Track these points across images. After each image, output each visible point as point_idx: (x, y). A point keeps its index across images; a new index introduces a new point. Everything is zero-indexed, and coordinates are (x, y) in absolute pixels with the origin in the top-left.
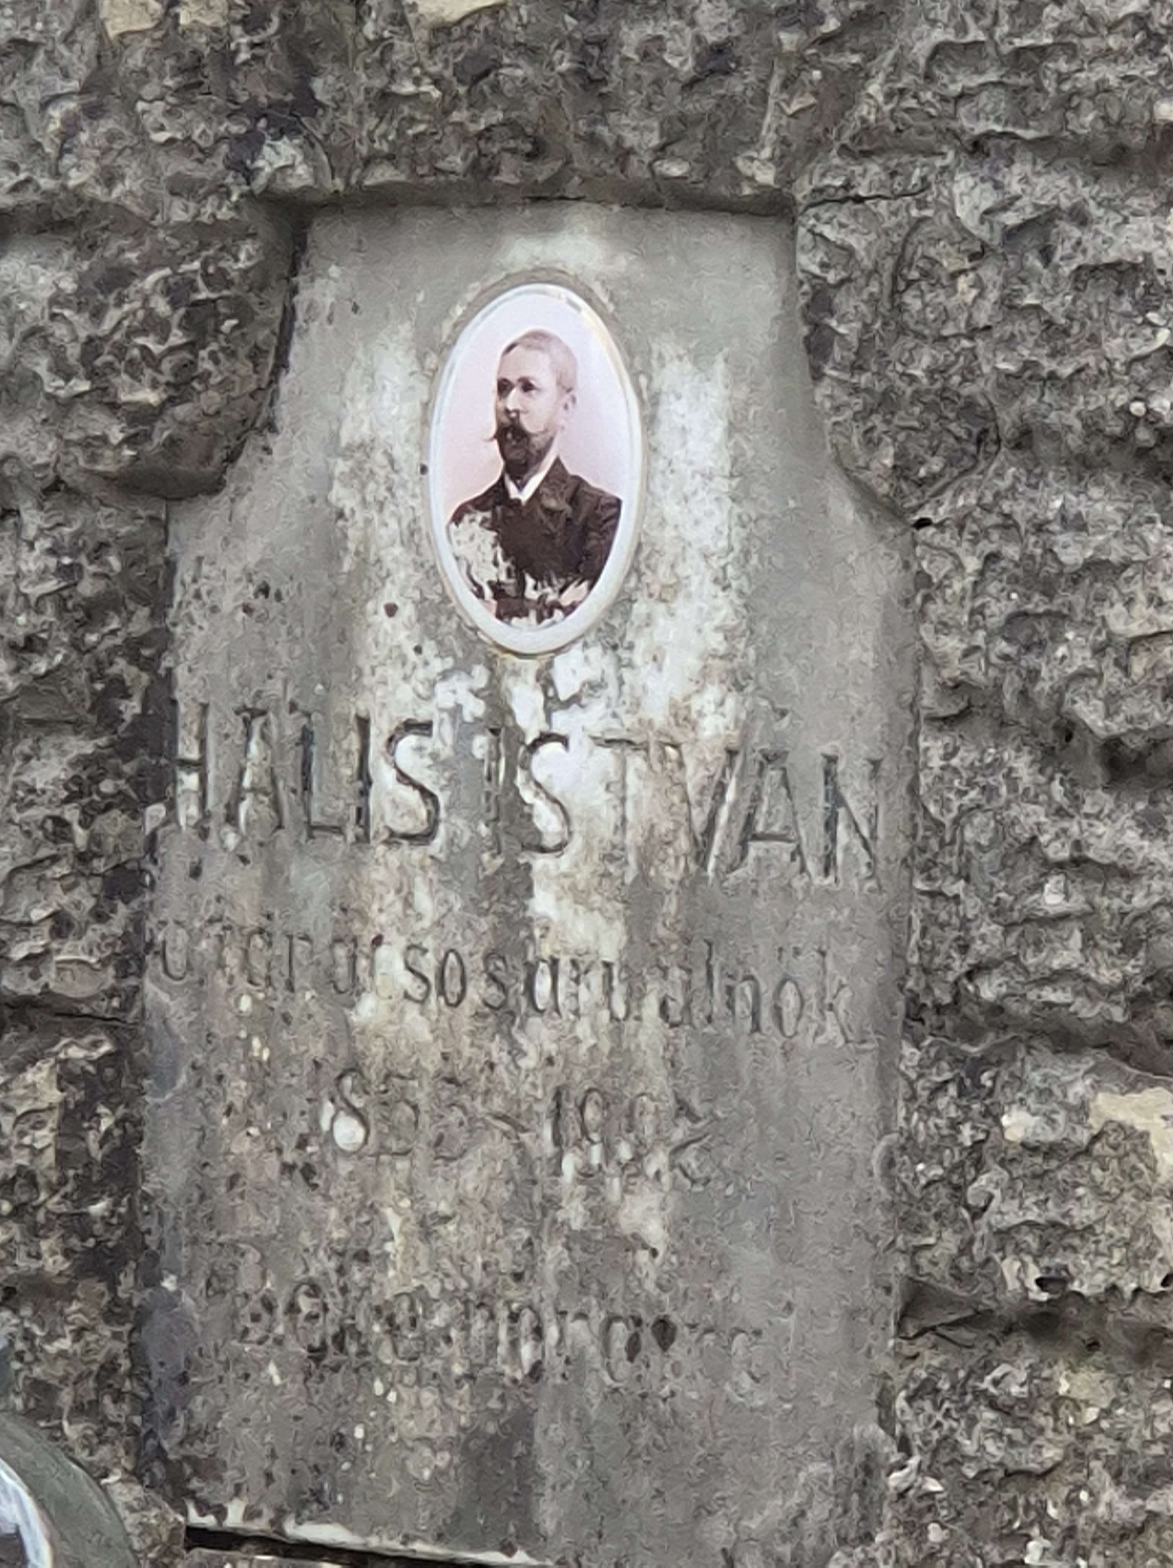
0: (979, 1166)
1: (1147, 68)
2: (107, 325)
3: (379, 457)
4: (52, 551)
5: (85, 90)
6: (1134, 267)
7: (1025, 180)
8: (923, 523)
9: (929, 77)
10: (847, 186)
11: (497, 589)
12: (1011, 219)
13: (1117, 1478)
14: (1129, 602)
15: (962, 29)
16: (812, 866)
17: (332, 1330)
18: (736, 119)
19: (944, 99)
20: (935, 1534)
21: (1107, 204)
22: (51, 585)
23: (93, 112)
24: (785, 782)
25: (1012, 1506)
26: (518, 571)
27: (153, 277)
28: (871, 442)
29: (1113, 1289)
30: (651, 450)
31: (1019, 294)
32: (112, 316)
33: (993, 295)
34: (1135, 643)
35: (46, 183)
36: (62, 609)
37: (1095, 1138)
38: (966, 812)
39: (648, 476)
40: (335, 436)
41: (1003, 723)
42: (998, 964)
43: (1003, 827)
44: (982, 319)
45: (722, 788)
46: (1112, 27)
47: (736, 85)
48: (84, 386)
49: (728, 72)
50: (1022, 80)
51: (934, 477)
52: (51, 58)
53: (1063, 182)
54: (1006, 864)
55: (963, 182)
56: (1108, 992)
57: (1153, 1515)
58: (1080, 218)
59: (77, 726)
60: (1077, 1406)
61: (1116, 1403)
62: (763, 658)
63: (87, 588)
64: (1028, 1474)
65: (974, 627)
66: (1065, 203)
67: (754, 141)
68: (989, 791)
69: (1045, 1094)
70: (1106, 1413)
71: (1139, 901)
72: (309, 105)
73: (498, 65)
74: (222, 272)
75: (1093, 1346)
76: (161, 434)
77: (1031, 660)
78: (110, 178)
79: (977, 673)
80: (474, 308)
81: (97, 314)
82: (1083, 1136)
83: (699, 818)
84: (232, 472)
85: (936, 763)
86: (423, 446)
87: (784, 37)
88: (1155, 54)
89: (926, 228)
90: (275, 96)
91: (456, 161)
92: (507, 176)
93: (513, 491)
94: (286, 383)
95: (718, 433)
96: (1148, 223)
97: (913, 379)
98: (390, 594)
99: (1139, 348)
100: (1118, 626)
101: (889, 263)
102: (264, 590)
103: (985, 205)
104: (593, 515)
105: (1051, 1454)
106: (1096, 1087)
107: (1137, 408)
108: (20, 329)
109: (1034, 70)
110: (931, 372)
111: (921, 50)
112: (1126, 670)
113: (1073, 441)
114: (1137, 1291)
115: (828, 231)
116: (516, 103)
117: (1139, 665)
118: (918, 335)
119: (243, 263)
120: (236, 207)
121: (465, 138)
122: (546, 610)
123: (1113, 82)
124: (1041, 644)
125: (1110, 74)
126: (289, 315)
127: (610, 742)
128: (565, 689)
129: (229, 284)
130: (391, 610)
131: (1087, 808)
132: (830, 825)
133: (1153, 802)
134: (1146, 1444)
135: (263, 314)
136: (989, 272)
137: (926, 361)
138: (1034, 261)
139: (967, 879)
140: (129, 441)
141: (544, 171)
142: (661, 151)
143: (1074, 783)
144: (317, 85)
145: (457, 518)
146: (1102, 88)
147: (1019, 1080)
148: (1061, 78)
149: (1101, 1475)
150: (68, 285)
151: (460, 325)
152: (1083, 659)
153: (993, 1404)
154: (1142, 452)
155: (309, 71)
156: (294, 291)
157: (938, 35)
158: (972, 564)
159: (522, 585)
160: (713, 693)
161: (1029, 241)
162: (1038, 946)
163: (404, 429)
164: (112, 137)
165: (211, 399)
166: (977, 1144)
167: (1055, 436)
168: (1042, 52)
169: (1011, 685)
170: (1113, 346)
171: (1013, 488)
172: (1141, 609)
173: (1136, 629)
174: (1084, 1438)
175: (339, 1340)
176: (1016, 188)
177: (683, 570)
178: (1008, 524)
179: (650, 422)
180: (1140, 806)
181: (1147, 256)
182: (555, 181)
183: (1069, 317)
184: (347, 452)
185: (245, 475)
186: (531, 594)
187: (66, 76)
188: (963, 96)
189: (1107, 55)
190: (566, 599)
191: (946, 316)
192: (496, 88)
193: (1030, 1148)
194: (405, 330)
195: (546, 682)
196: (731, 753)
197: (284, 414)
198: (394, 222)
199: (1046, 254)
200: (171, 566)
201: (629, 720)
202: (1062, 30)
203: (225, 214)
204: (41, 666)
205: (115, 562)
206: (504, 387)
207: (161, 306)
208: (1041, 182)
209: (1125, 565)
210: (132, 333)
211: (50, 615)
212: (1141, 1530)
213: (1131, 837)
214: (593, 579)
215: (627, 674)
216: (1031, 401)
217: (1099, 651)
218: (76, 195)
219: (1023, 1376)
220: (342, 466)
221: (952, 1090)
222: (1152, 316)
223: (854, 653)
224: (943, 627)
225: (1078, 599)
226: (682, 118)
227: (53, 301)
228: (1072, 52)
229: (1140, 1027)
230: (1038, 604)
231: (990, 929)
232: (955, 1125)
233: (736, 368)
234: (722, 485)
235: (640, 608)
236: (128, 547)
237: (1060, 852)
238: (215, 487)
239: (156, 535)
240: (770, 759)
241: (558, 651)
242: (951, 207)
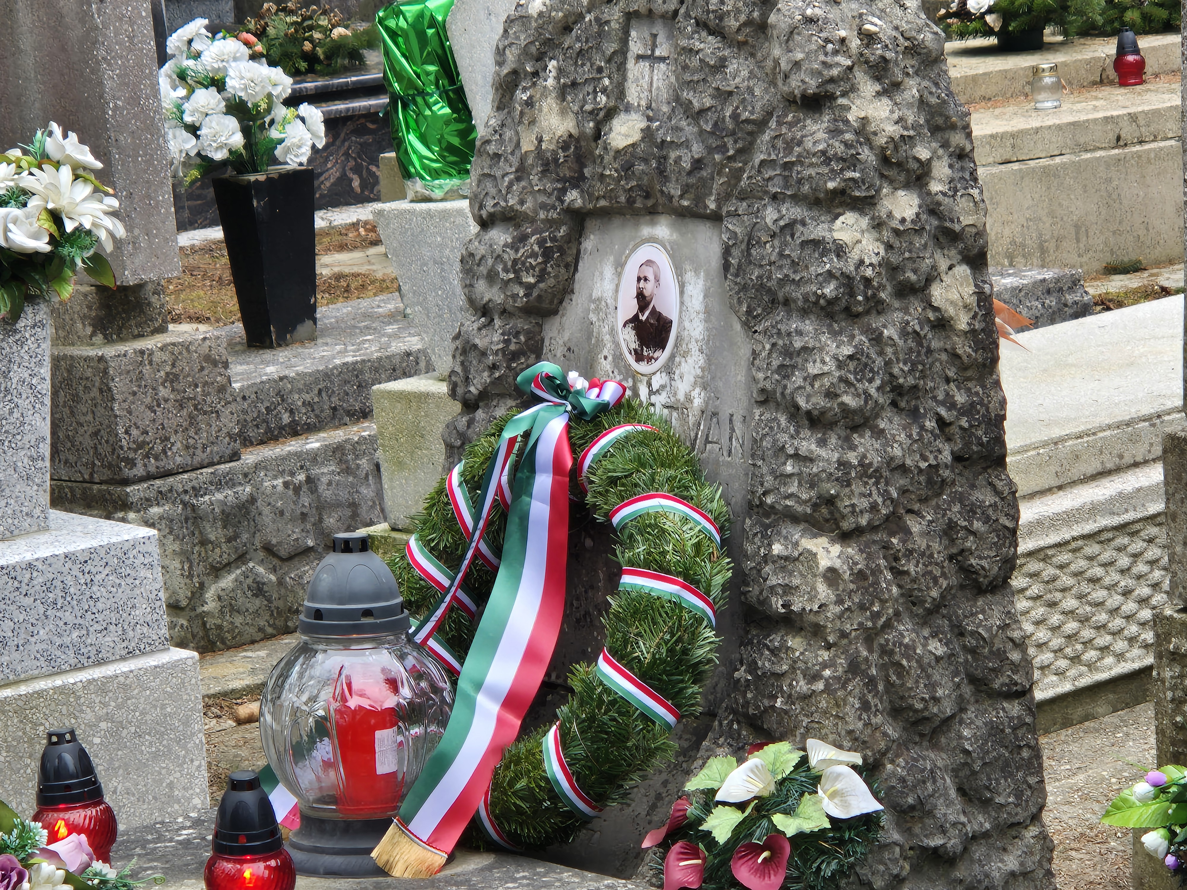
0: (766, 562)
1: (825, 170)
2: (520, 254)
3: (603, 303)
4: (503, 334)
5: (517, 171)
6: (819, 241)
7: (787, 209)
8: (756, 331)
9: (759, 171)
10: (736, 210)
11: (635, 350)
12: (782, 223)
13: (804, 677)
14: (815, 362)
15: (769, 154)
16: (725, 454)
17: (582, 613)
18: (704, 186)
19: (764, 180)
20: (749, 695)
21: (812, 218)
22: (501, 346)
23: (518, 179)
24: (718, 423)
25: (773, 685)
26: (641, 345)
27: (534, 238)
28: (740, 302)
29: (804, 609)
30: (682, 303)
31: (784, 250)
32: (522, 251)
33: (777, 250)
34: (816, 377)
35: (503, 204)
36: (504, 354)
37: (800, 555)
38: (764, 436)
39: (681, 312)
40: (591, 295)
41: (778, 404)
42: (772, 491)
43: (775, 441)
44: (773, 259)
45: (699, 424)
46: (814, 155)
47: (704, 173)
48: (512, 276)
49: (701, 169)
50: (787, 173)
51: (759, 315)
52: (506, 160)
53: (799, 210)
54: (776, 455)
55: (769, 209)
56: (806, 502)
57: (814, 691)
58: (804, 223)
59: (510, 396)
60: (794, 650)
61: (806, 650)
62: (713, 378)
63: (512, 347)
64: (778, 674)
65: (768, 369)
66: (799, 218)
67: (711, 194)
68: (771, 428)
69: (786, 538)
70: (802, 654)
71: (815, 470)
72: (582, 178)
73: (633, 165)
74: (555, 236)
75: (801, 629)
76: (535, 294)
77: (785, 382)
78: (522, 202)
79: (768, 386)
80: (633, 251)
81: (517, 251)
82: (796, 554)
83: (693, 434)
84: (561, 308)
85: (757, 417)
86: (616, 300)
87: (716, 156)
88: (828, 164)
89: (757, 226)
90: (572, 174)
91: (623, 199)
92: (638, 205)
93: (641, 317)
94: (578, 276)
95: (701, 297)
96: (826, 226)
97: (752, 280)
98: (605, 352)
99: (820, 270)
100: (810, 370)
101: (746, 238)
102: (569, 349)
103: (775, 218)
104: (663, 326)
105: (785, 667)
106: (801, 537)
107: (819, 292)
108: (495, 255)
109: (791, 170)
110: (757, 278)
111: (757, 161)
112: (813, 386)
113: (800, 303)
114: (811, 610)
115: (730, 226)
116: (640, 179)
117: (817, 385)
118: (755, 264)
119: (562, 233)
120: (559, 214)
121: (625, 191)
122: (650, 359)
123: (814, 174)
124: (788, 376)
125: (812, 172)
126: (579, 252)
127: (667, 407)
128: (655, 386)
129: (556, 241)
130: (606, 358)
131: (801, 436)
132: (731, 439)
133: (824, 434)
134: (814, 665)
135: (569, 252)
136: (776, 242)
137: (756, 274)
138: (788, 238)
139: (764, 460)
140: (526, 295)
141: (650, 203)
142: (681, 197)
143: (799, 427)
144: (586, 171)
145: (624, 326)
146: (810, 177)
147: (779, 533)
148: (798, 173)
149: (800, 676)
150: (509, 240)
151: (628, 257)
152: (800, 382)
153: (768, 649)
154: (822, 308)
155: (582, 166)
156: (580, 243)
157: (762, 157)
158: (768, 347)
159: (642, 350)
160: (698, 390)
161: (788, 231)
162: (785, 484)
163: (610, 294)
164: (524, 188)
165: (551, 282)
166: (765, 555)
167: (795, 301)
168: (793, 163)
169: (779, 390)
170: (812, 269)
171: (781, 320)
172: (818, 364)
173: (816, 372)
174: (795, 662)
175: (585, 616)
176: (784, 212)
177: (690, 346)
178: (779, 333)
179: (682, 293)
180: (819, 435)
181: (824, 238)
182: (654, 206)
183: (799, 259)
184: (594, 301)
185: (565, 309)
186: (645, 353)
187: (511, 166)
188: (770, 179)
189: (812, 165)
190: (656, 356)
191: (763, 258)
192: (633, 172)
193: (780, 557)
194: (612, 258)
195: (649, 385)
196: (703, 412)
197: (577, 287)
198: (610, 219)
199: (792, 236)
200: (543, 340)
201: (673, 399)
202: (799, 155)
203: (555, 216)
204: (497, 375)
205: (522, 338)
206: (639, 279)
207: (536, 248)
208: (793, 210)
209: (814, 349)
210: (528, 257)
211: (500, 357)
212: (810, 696)
213: (813, 447)
214: (663, 348)
215: (673, 383)
216: (788, 288)
217: (805, 379)
218: (511, 207)
219: (779, 639)
220: (593, 306)
221: (759, 535)
222: (825, 259)
223: (739, 377)
224: (759, 369)
225: (800, 360)
226: (687, 185)
227: (504, 246)
228: (801, 163)
229: (816, 515)
230: (787, 362)
231: (769, 478)
232: (759, 548)
233: (707, 275)
234: (702, 316)
235: (677, 359)
236: (528, 333)
237: (790, 451)
238: (555, 312)
239: (537, 329)
240: (715, 414)
241: (654, 374)
242: (764, 219)
